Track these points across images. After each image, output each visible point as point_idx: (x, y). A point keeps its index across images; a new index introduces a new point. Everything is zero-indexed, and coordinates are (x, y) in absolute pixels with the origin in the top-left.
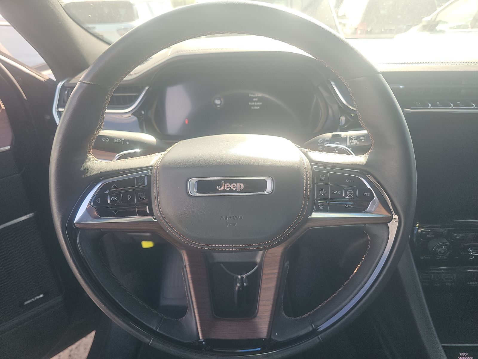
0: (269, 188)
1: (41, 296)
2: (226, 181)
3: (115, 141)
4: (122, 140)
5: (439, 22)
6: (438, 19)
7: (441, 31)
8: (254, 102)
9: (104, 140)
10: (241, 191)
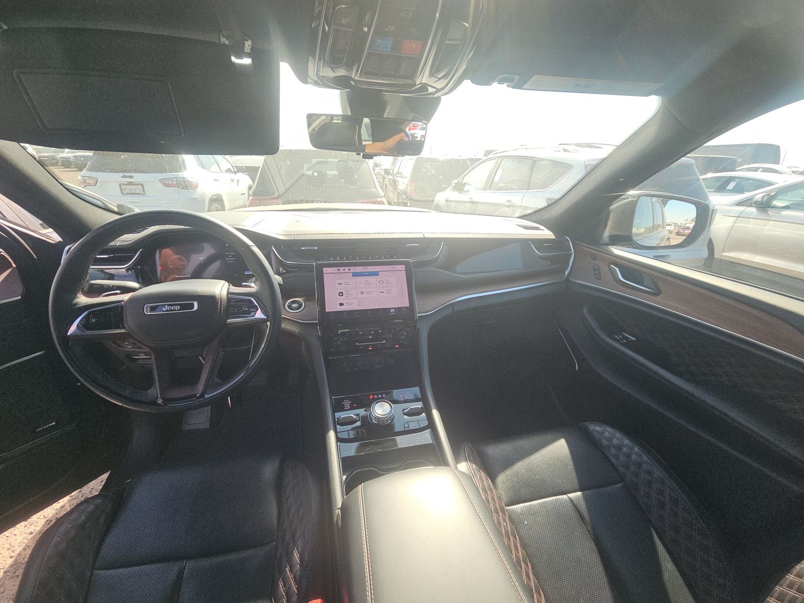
0: (196, 307)
1: (53, 424)
2: (168, 305)
3: (105, 287)
4: (110, 286)
5: (465, 184)
6: (463, 182)
7: (467, 191)
8: (229, 258)
9: (95, 286)
10: (179, 310)
